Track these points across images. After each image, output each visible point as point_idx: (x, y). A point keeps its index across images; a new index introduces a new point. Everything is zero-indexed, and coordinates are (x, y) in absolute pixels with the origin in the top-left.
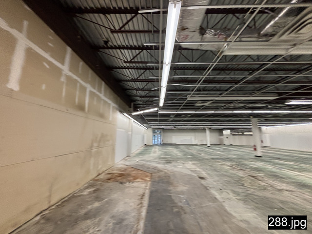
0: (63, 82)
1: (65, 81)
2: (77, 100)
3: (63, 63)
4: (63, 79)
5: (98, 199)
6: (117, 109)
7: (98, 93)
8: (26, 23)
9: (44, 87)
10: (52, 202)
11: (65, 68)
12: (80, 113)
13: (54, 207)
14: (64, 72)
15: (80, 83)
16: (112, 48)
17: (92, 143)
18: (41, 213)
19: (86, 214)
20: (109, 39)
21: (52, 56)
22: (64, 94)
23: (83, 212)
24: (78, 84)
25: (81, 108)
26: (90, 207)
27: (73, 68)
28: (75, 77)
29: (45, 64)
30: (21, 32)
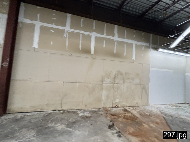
0: (66, 38)
2: (80, 47)
3: (64, 26)
4: (65, 35)
8: (38, 15)
11: (67, 28)
12: (85, 55)
13: (62, 111)
14: (66, 31)
15: (83, 34)
17: (103, 78)
21: (56, 25)
22: (67, 44)
25: (87, 51)
29: (51, 31)
30: (37, 20)
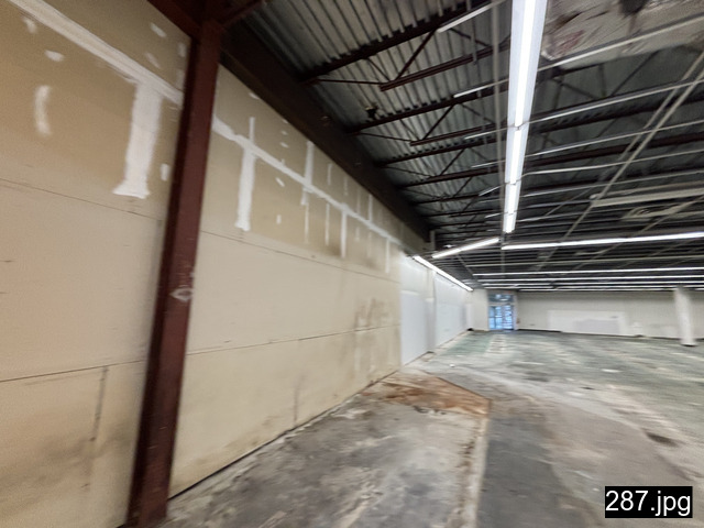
0: (304, 207)
1: (307, 204)
2: (327, 237)
3: (302, 173)
4: (304, 202)
5: (372, 431)
6: (399, 248)
7: (362, 219)
8: (252, 120)
9: (279, 220)
10: (300, 420)
11: (306, 181)
12: (333, 261)
13: (302, 429)
14: (305, 190)
15: (331, 205)
16: (384, 120)
17: (356, 319)
18: (285, 433)
19: (354, 455)
20: (378, 104)
21: (288, 165)
22: (307, 228)
23: (348, 450)
24: (328, 206)
25: (335, 251)
26: (359, 444)
27: (318, 179)
28: (322, 194)
29: (279, 180)
30: (247, 137)
